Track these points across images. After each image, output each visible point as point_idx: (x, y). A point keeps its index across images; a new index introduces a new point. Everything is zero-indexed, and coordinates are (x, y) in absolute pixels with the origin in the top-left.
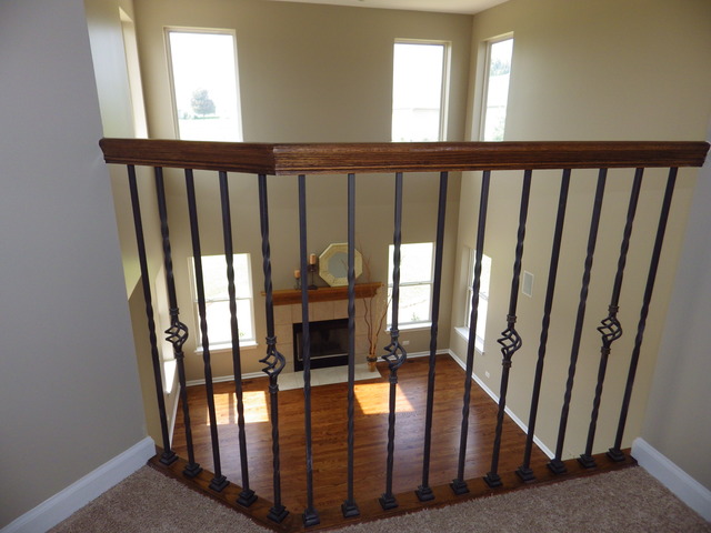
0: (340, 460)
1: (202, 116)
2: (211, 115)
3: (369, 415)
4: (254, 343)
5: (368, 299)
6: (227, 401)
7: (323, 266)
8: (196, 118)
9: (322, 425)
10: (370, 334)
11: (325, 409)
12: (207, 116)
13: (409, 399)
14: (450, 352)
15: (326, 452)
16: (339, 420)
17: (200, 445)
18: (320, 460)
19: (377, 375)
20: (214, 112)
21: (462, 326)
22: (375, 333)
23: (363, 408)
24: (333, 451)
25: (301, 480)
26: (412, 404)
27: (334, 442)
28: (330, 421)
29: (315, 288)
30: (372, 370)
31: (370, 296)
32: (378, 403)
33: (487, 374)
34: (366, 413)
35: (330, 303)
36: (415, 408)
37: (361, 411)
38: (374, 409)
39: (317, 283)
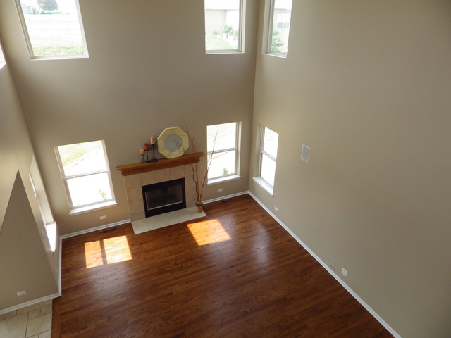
0: (186, 283)
1: (47, 11)
2: (55, 11)
3: (202, 246)
4: (114, 203)
5: (194, 165)
6: (99, 247)
7: (161, 145)
8: (43, 13)
9: (170, 257)
10: (197, 187)
11: (171, 245)
12: (51, 11)
13: (227, 231)
14: (249, 193)
15: (176, 278)
16: (182, 252)
17: (84, 284)
18: (172, 285)
19: (203, 214)
20: (56, 8)
21: (257, 176)
22: (200, 187)
23: (197, 241)
24: (181, 277)
25: (161, 302)
26: (229, 234)
27: (180, 270)
28: (176, 254)
29: (156, 160)
30: (200, 212)
31: (195, 162)
32: (207, 236)
33: (276, 209)
34: (200, 244)
35: (167, 170)
36: (232, 237)
37: (196, 244)
38: (204, 241)
39: (157, 157)
